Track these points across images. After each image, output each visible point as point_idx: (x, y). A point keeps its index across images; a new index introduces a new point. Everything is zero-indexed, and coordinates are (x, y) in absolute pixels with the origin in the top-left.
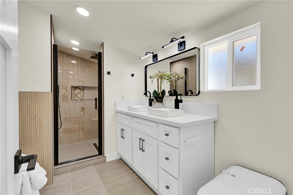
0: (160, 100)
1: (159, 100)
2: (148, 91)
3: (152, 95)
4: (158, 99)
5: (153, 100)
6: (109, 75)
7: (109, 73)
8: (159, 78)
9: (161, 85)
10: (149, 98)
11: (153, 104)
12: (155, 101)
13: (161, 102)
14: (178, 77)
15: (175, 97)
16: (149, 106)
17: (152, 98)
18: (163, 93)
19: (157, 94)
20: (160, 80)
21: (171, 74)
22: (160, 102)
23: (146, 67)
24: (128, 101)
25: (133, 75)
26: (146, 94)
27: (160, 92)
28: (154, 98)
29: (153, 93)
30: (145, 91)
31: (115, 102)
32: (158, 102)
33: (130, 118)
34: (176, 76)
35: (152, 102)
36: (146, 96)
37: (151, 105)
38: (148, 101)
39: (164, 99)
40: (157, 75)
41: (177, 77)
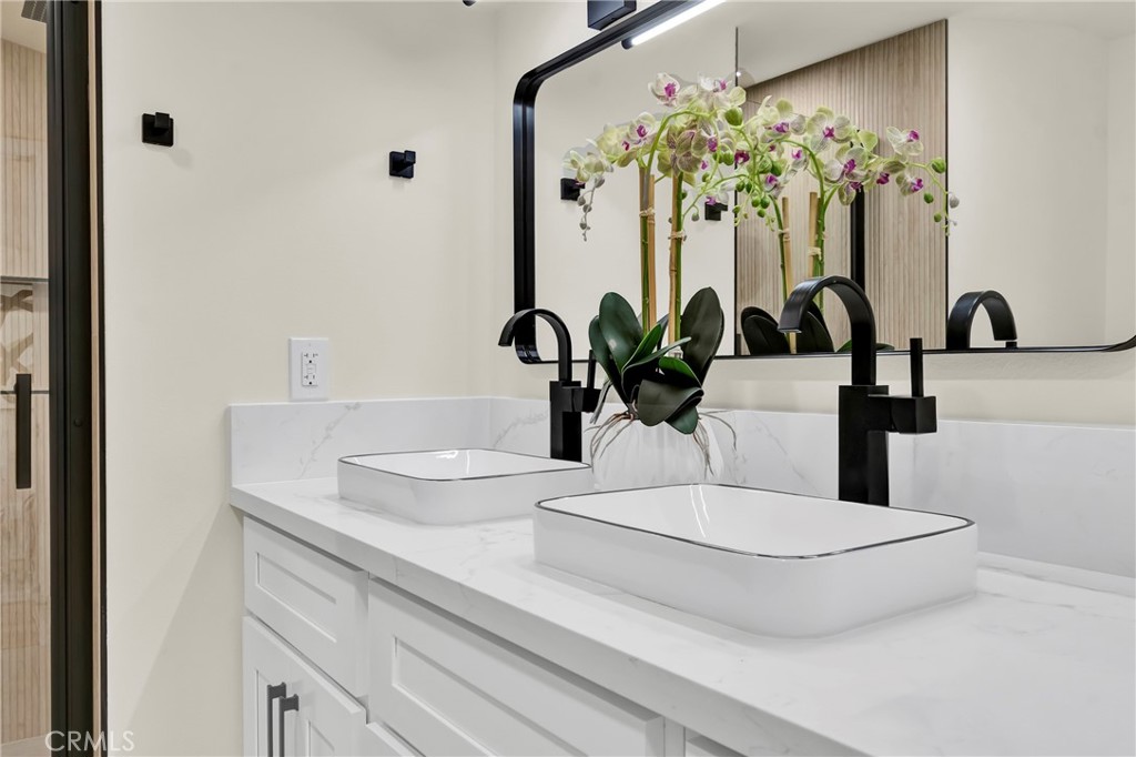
0: (673, 402)
1: (655, 401)
2: (543, 312)
3: (581, 348)
4: (648, 388)
5: (591, 399)
6: (156, 152)
7: (158, 130)
8: (655, 172)
9: (677, 243)
10: (553, 374)
11: (596, 442)
12: (613, 404)
13: (686, 421)
14: (852, 164)
15: (839, 370)
16: (555, 455)
17: (579, 374)
18: (696, 327)
19: (631, 336)
20: (663, 189)
21: (781, 129)
22: (672, 420)
23: (526, 91)
24: (357, 406)
25: (401, 165)
26: (520, 335)
27: (663, 308)
28: (601, 378)
29: (596, 329)
30: (516, 311)
31: (228, 413)
32: (649, 422)
33: (342, 587)
34: (833, 147)
35: (586, 417)
36: (524, 360)
37: (567, 444)
38: (544, 406)
39: (705, 387)
40: (641, 132)
41: (838, 167)
